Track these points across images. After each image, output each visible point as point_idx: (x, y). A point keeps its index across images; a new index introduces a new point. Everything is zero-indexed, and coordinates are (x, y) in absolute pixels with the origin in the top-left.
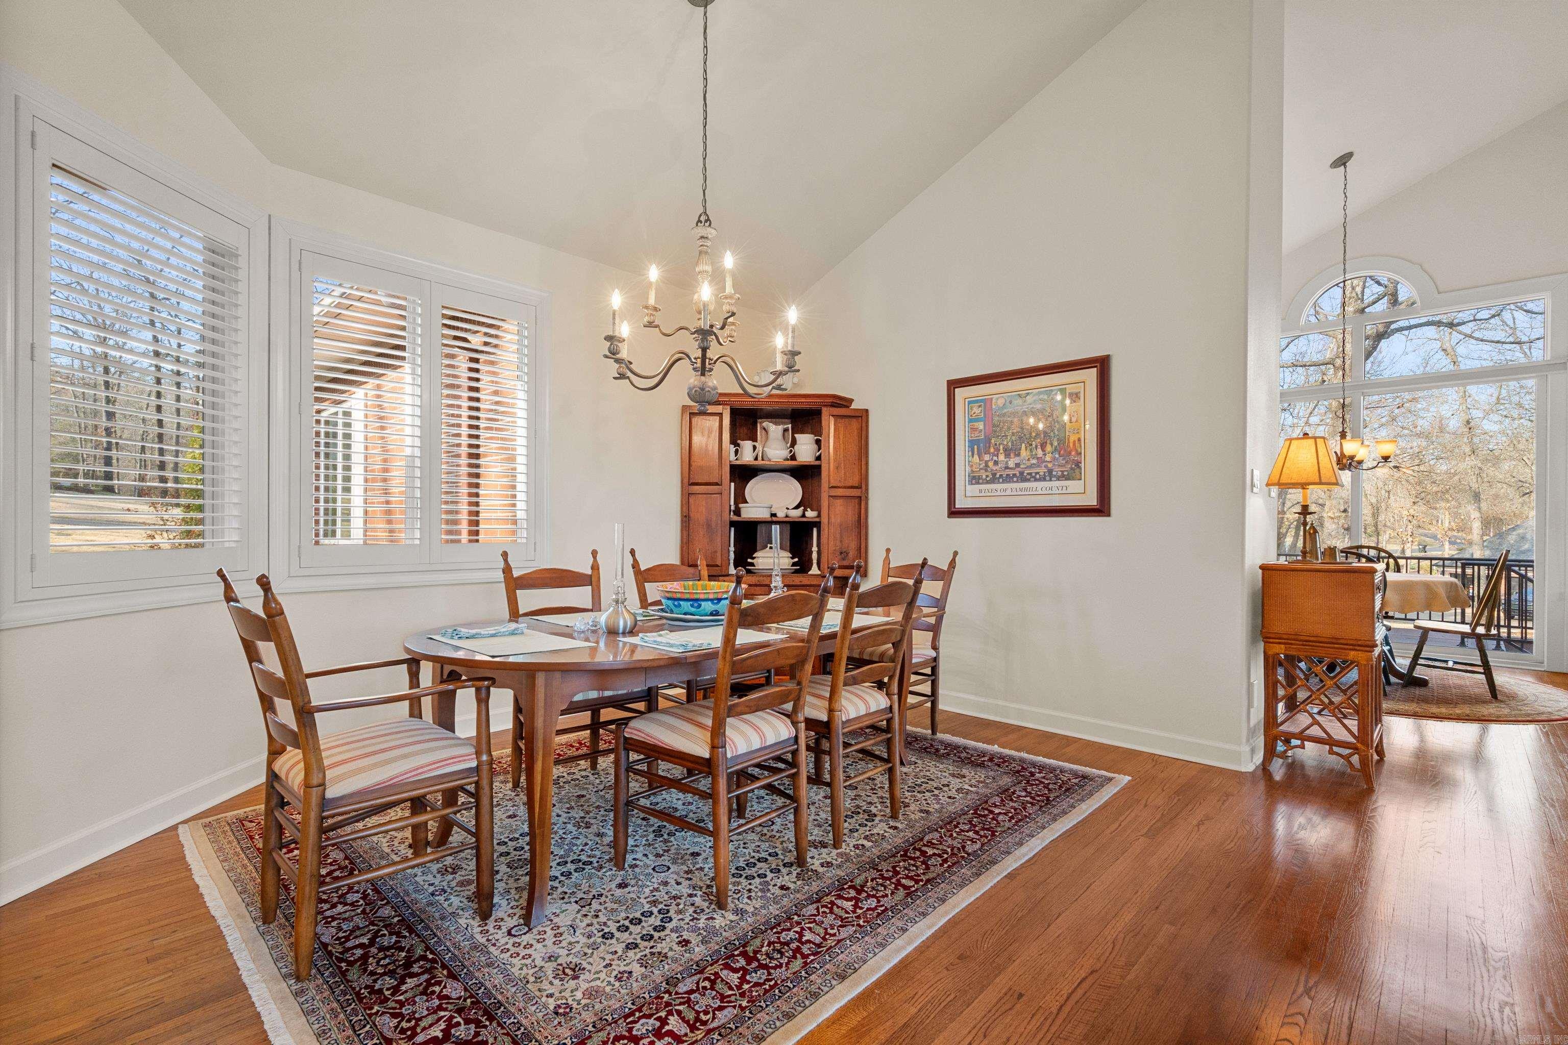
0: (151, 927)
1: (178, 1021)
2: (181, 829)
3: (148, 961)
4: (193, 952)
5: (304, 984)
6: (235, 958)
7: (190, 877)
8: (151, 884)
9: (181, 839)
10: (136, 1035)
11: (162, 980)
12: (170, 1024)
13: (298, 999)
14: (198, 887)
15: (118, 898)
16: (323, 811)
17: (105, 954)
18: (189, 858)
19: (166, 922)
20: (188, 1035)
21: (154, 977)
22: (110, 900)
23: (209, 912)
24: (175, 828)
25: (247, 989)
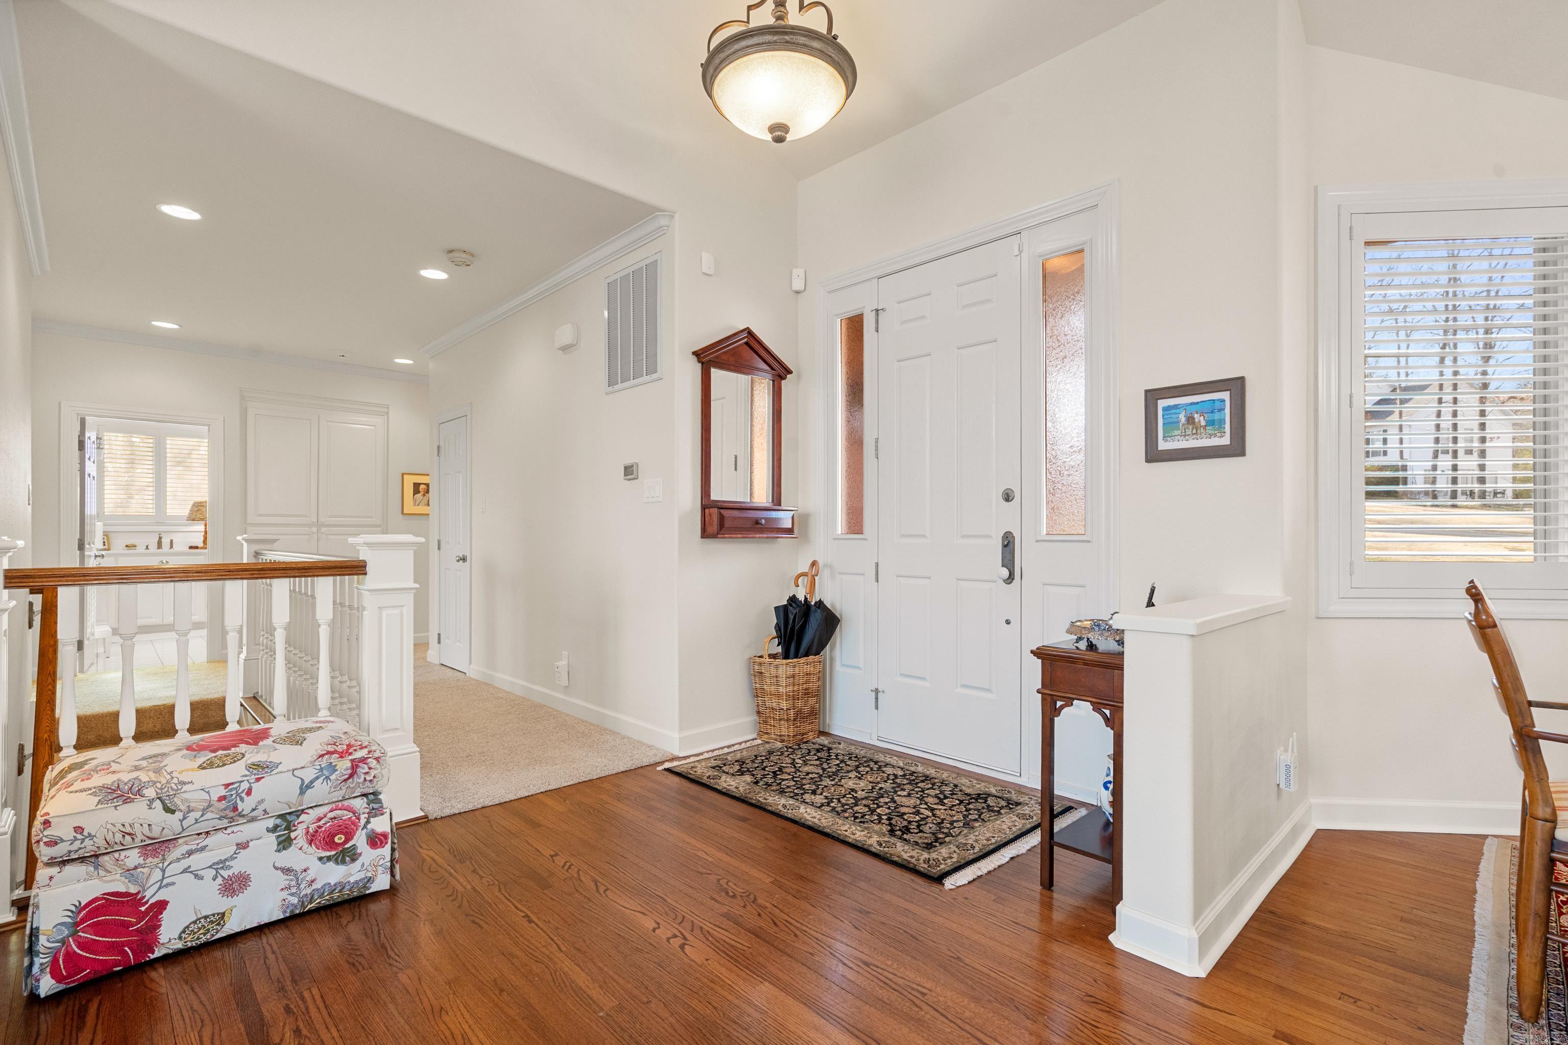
0: (1418, 898)
1: (1399, 972)
2: (1488, 841)
3: (1402, 919)
4: (1440, 935)
5: (1526, 1025)
6: (1473, 962)
7: (1474, 881)
8: (1437, 869)
9: (1485, 848)
10: (1364, 958)
11: (1403, 938)
12: (1391, 970)
13: (1511, 1030)
14: (1475, 892)
15: (1406, 865)
16: (1552, 851)
17: (1375, 897)
18: (1482, 867)
19: (1434, 902)
20: (1400, 986)
21: (1401, 932)
22: (1399, 863)
23: (1473, 916)
24: (1485, 837)
25: (1468, 991)
